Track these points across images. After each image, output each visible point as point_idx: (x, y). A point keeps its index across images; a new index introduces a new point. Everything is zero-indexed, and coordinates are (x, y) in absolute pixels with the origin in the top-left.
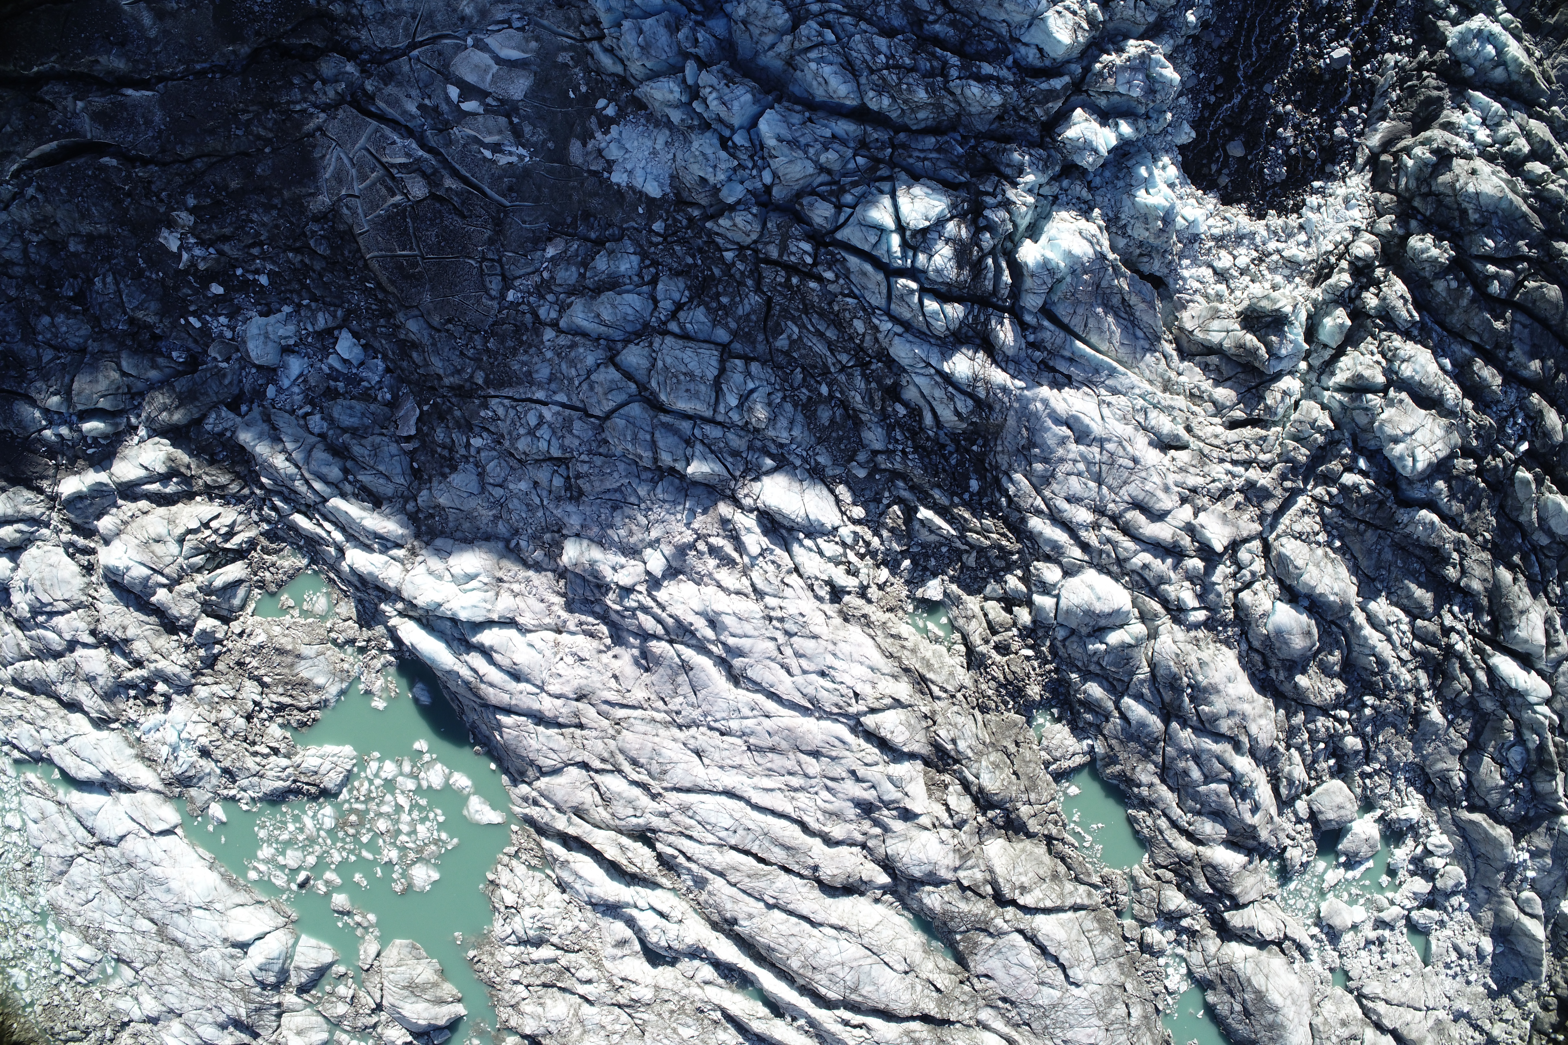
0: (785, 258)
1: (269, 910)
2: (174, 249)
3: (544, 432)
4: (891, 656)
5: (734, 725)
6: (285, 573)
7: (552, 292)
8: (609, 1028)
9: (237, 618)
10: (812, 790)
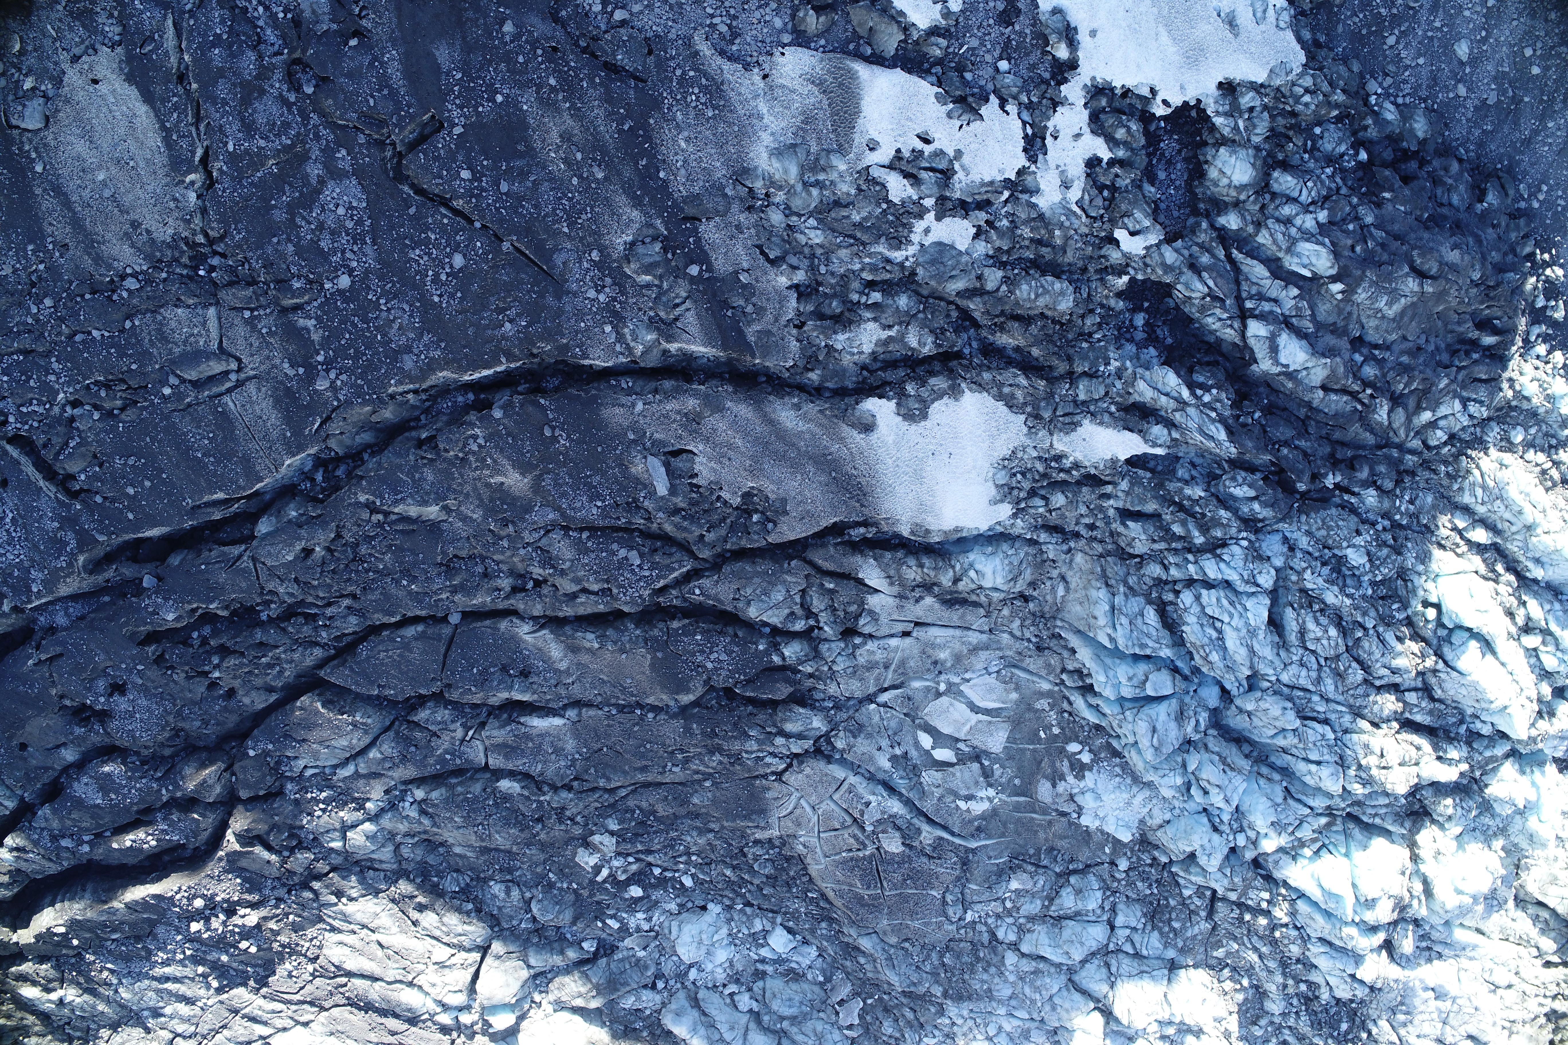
7: (1011, 916)
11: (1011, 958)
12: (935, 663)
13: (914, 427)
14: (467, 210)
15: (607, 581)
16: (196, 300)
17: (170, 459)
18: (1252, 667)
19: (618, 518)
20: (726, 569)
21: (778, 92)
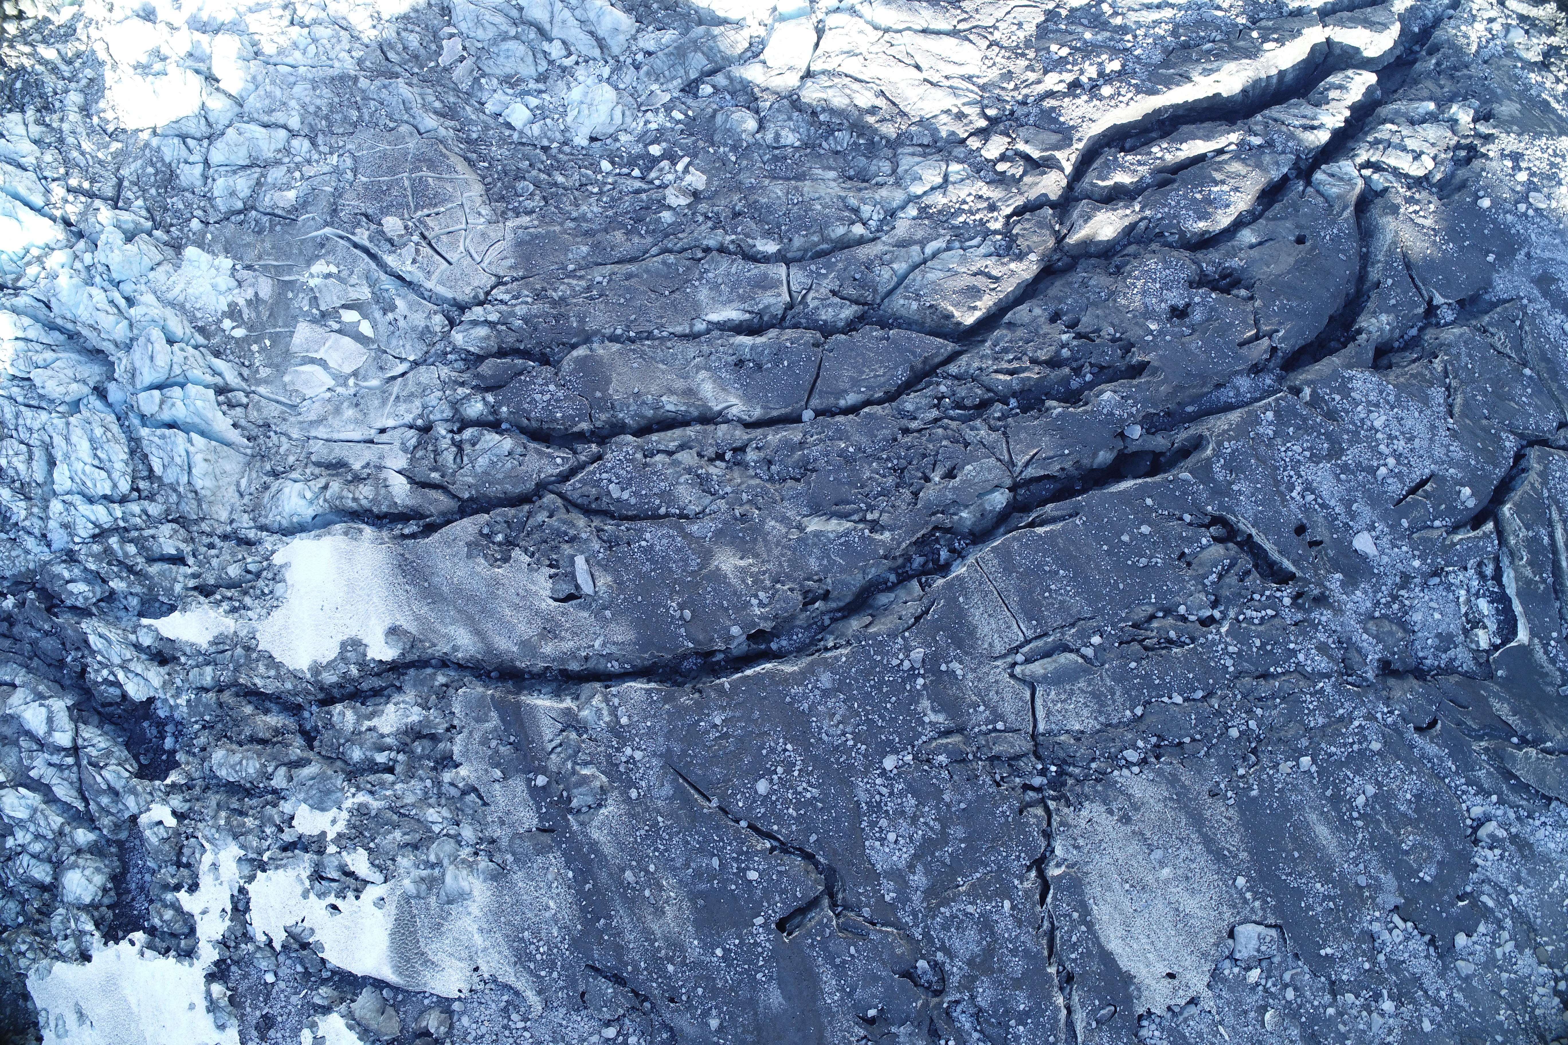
3: (303, 42)
7: (296, 164)
11: (294, 123)
12: (357, 405)
13: (353, 634)
14: (754, 838)
15: (646, 465)
16: (1057, 739)
17: (1098, 566)
18: (68, 424)
19: (628, 529)
20: (531, 485)
21: (464, 954)
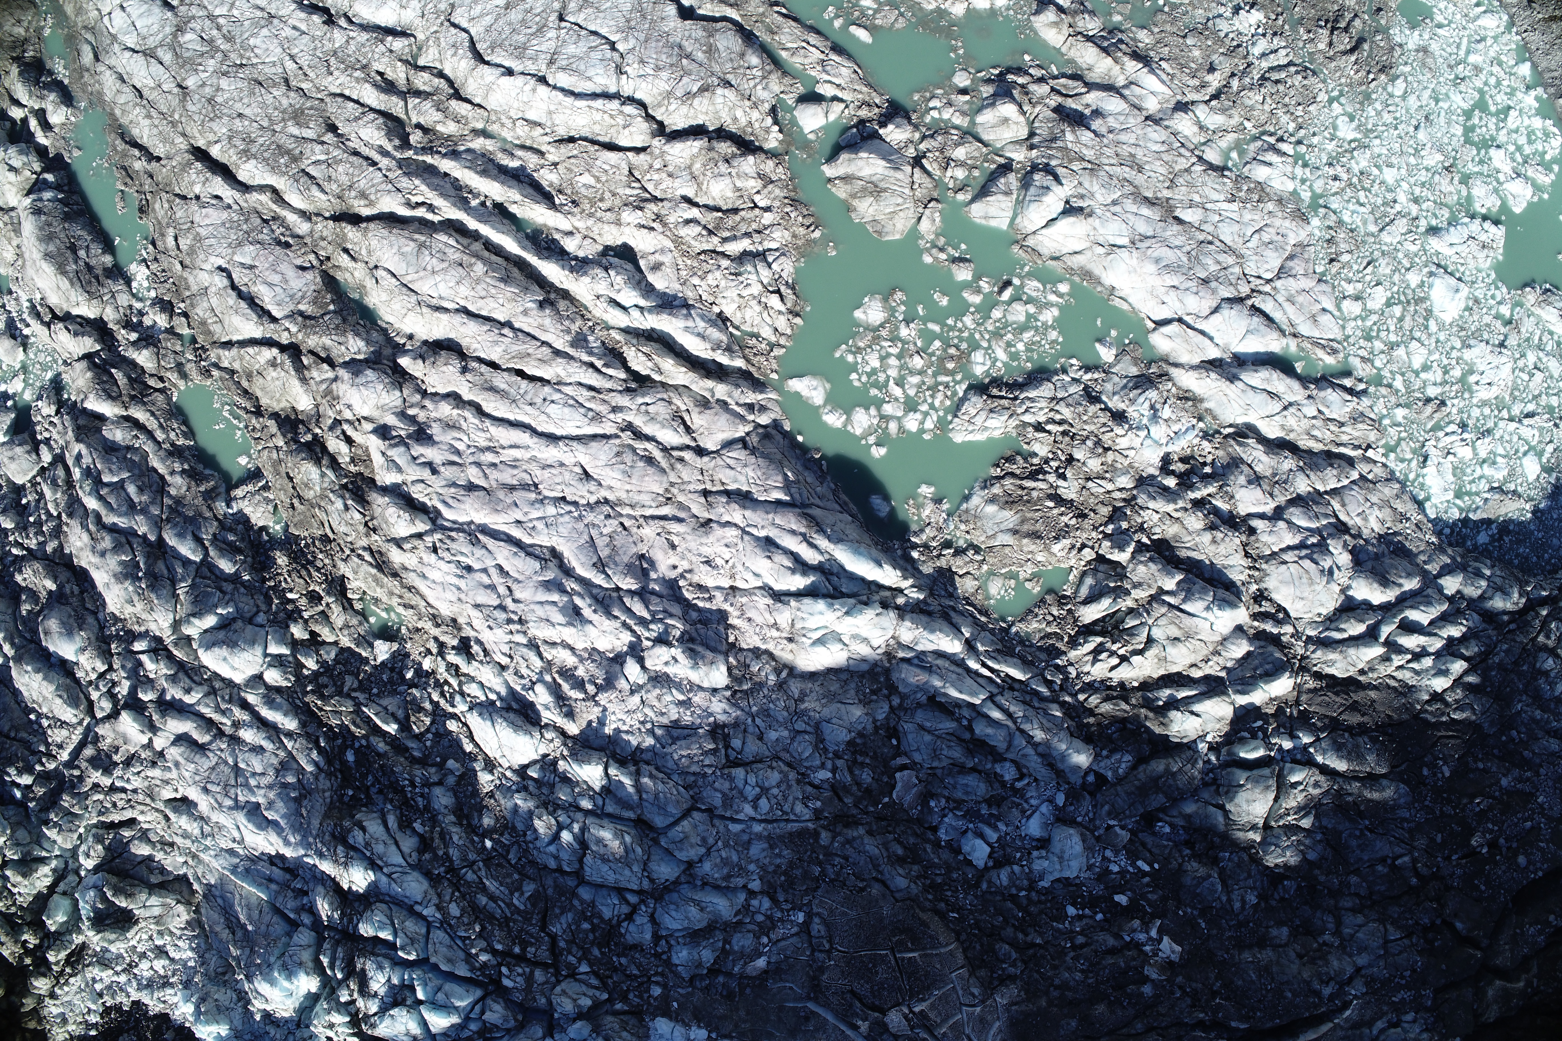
0: (527, 970)
1: (1045, 251)
2: (1166, 939)
3: (751, 792)
4: (410, 588)
5: (551, 510)
6: (1036, 615)
7: (759, 924)
8: (664, 175)
9: (1089, 563)
10: (472, 450)
11: (755, 886)
